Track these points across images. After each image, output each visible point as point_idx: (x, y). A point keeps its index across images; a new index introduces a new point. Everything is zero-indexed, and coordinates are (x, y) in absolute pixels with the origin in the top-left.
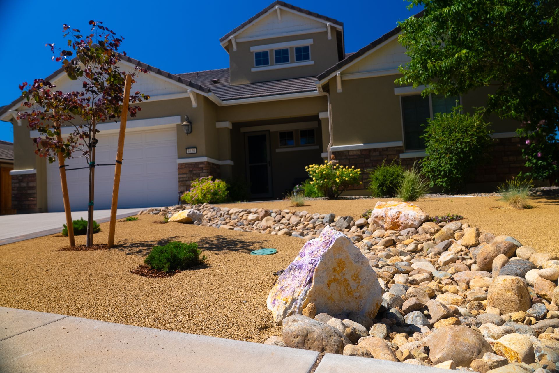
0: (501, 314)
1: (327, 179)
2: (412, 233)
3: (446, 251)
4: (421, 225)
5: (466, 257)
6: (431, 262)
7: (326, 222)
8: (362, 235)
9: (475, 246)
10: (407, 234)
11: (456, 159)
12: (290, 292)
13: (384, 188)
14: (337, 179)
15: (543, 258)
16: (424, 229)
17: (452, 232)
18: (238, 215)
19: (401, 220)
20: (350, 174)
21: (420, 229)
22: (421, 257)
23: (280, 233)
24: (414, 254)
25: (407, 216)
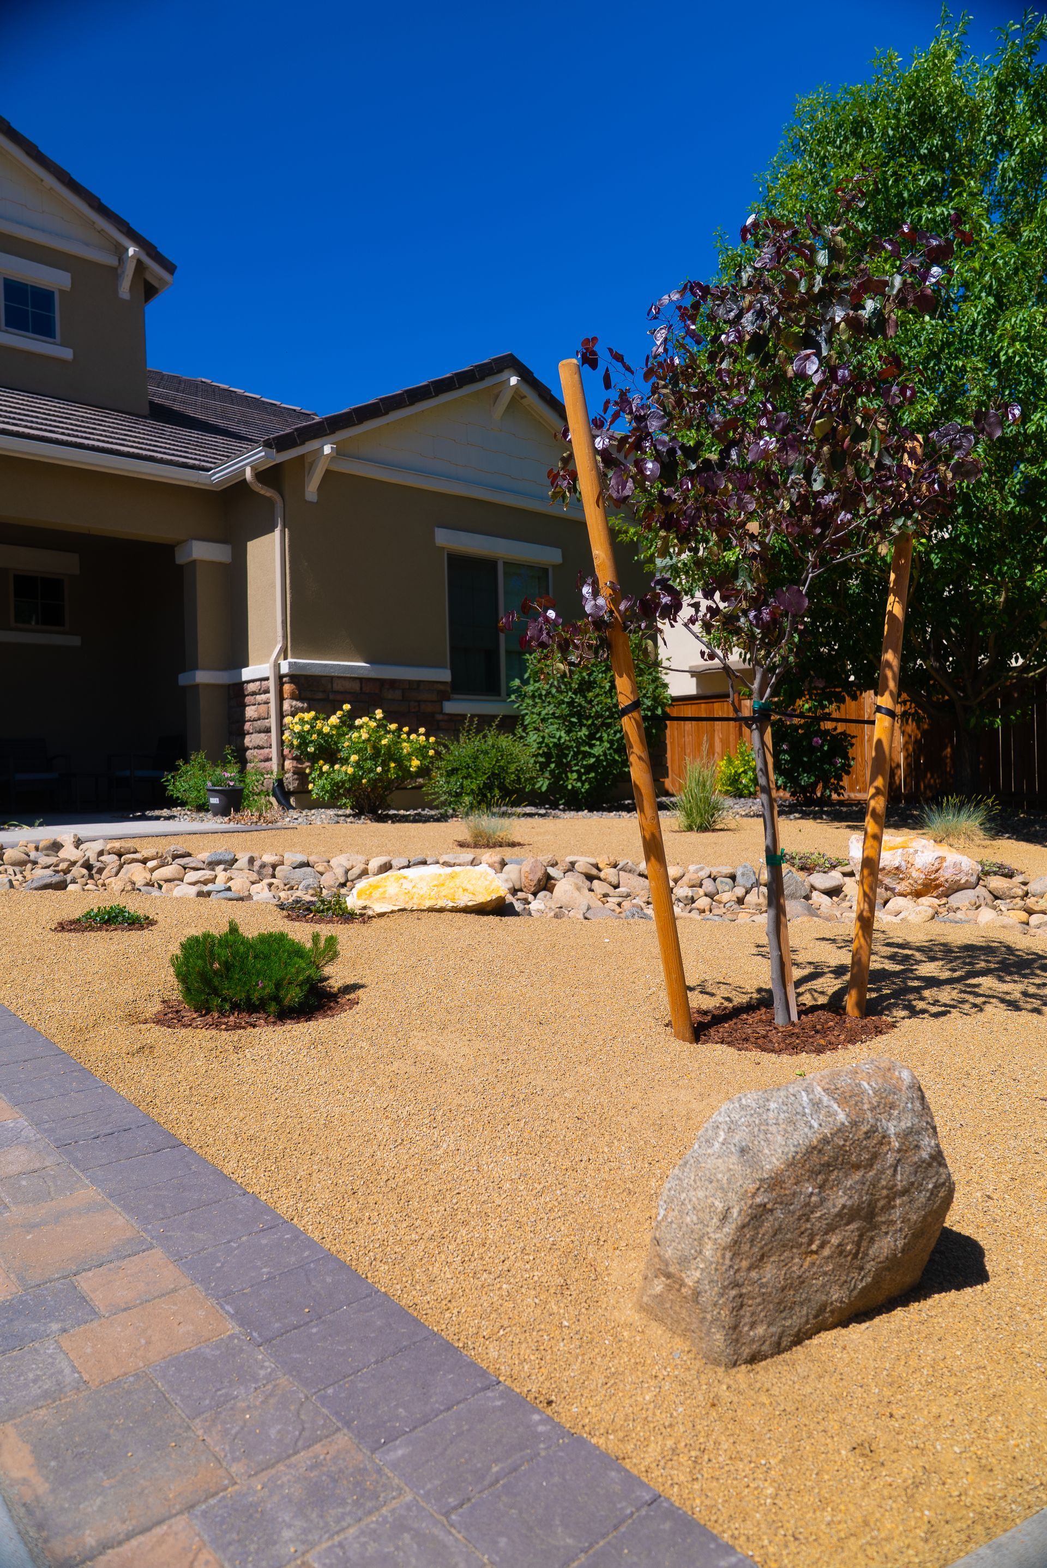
4: (978, 883)
19: (946, 874)
25: (955, 866)
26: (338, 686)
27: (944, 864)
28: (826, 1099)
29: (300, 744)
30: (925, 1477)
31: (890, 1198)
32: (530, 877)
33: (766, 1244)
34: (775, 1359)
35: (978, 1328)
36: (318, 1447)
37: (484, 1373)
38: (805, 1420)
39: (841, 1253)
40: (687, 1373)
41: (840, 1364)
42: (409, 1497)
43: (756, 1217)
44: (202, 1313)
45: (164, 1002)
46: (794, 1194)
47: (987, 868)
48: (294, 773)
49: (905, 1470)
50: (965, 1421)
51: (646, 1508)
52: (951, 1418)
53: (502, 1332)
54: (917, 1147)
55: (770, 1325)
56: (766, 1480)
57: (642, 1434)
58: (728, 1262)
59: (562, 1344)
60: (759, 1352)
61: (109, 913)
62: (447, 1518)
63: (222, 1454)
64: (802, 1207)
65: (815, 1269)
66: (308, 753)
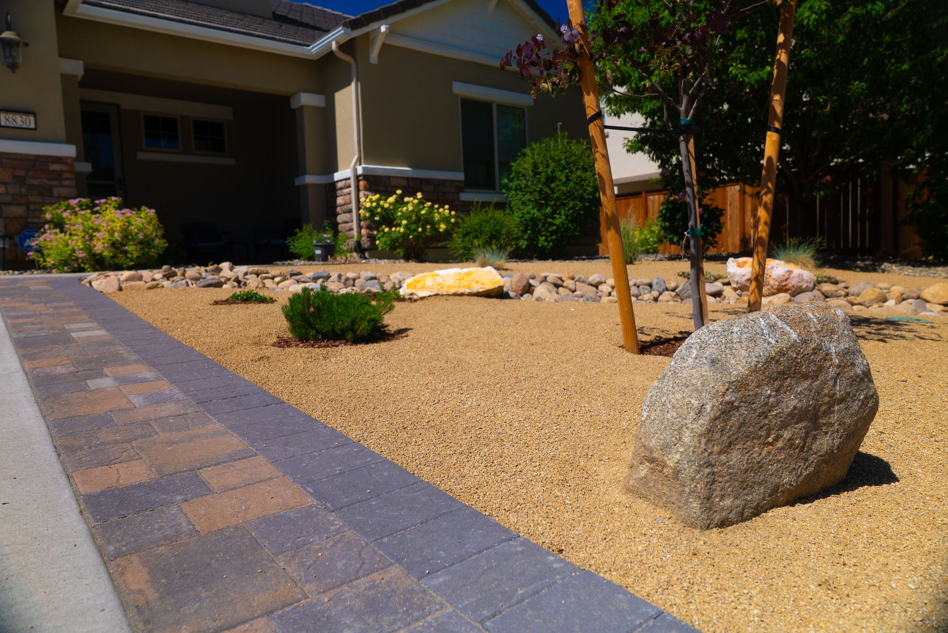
26: (393, 183)
27: (792, 276)
28: (780, 323)
29: (371, 216)
30: (888, 605)
31: (831, 405)
32: (518, 284)
33: (733, 434)
34: (739, 525)
35: (901, 509)
36: (374, 576)
37: (507, 531)
38: (772, 566)
39: (791, 446)
40: (670, 533)
41: (793, 530)
42: (450, 609)
43: (725, 412)
44: (290, 492)
45: (278, 337)
46: (756, 395)
47: (820, 279)
48: (368, 237)
49: (869, 600)
50: (911, 568)
51: (652, 620)
52: (898, 565)
53: (518, 507)
54: (853, 364)
55: (736, 498)
56: (751, 605)
57: (639, 572)
58: (703, 446)
59: (566, 514)
60: (727, 519)
61: (246, 295)
62: (482, 624)
63: (298, 578)
64: (762, 406)
65: (770, 457)
66: (376, 221)
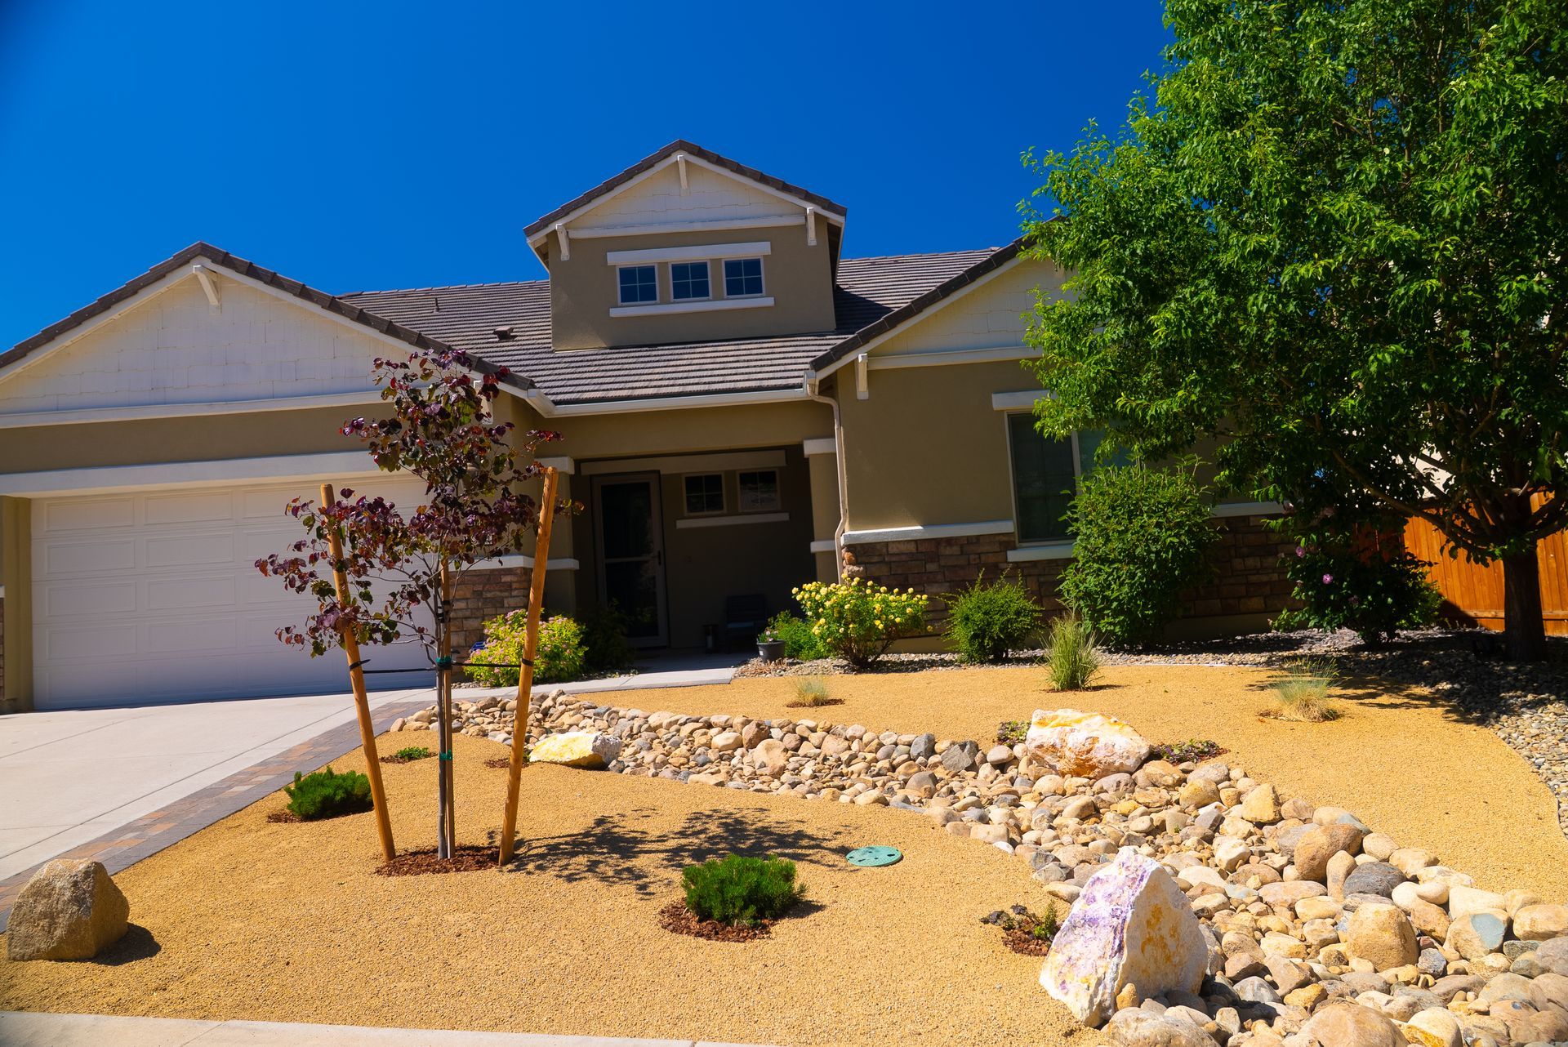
0: (1376, 971)
1: (855, 622)
2: (1126, 785)
3: (1215, 832)
4: (1140, 767)
5: (1262, 848)
6: (1201, 860)
7: (919, 755)
8: (1014, 788)
9: (1273, 823)
10: (1115, 788)
11: (1144, 575)
12: (1089, 967)
13: (986, 641)
14: (877, 622)
15: (1416, 861)
16: (1148, 776)
17: (1214, 786)
18: (678, 731)
19: (1099, 755)
20: (904, 608)
21: (1139, 775)
22: (1174, 848)
23: (861, 800)
24: (1150, 838)
25: (1111, 747)
26: (891, 551)
27: (1097, 745)
